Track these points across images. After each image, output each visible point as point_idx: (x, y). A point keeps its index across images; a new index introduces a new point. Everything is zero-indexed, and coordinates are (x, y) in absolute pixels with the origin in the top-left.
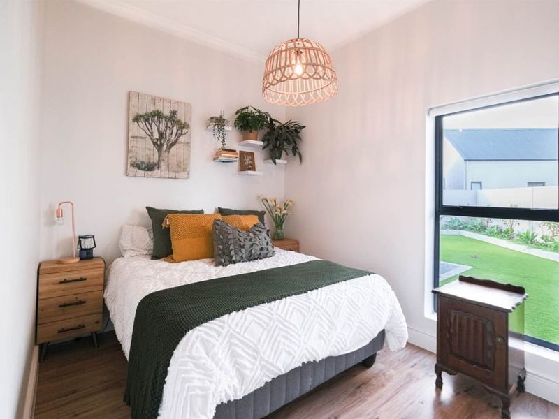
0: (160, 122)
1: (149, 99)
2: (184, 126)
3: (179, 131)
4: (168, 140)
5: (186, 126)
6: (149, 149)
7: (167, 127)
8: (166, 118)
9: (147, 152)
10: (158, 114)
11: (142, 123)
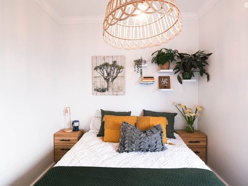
0: (107, 69)
1: (102, 58)
2: (120, 68)
3: (118, 71)
4: (112, 76)
5: (122, 68)
6: (103, 82)
7: (111, 70)
8: (110, 65)
9: (102, 83)
10: (106, 64)
11: (98, 70)
